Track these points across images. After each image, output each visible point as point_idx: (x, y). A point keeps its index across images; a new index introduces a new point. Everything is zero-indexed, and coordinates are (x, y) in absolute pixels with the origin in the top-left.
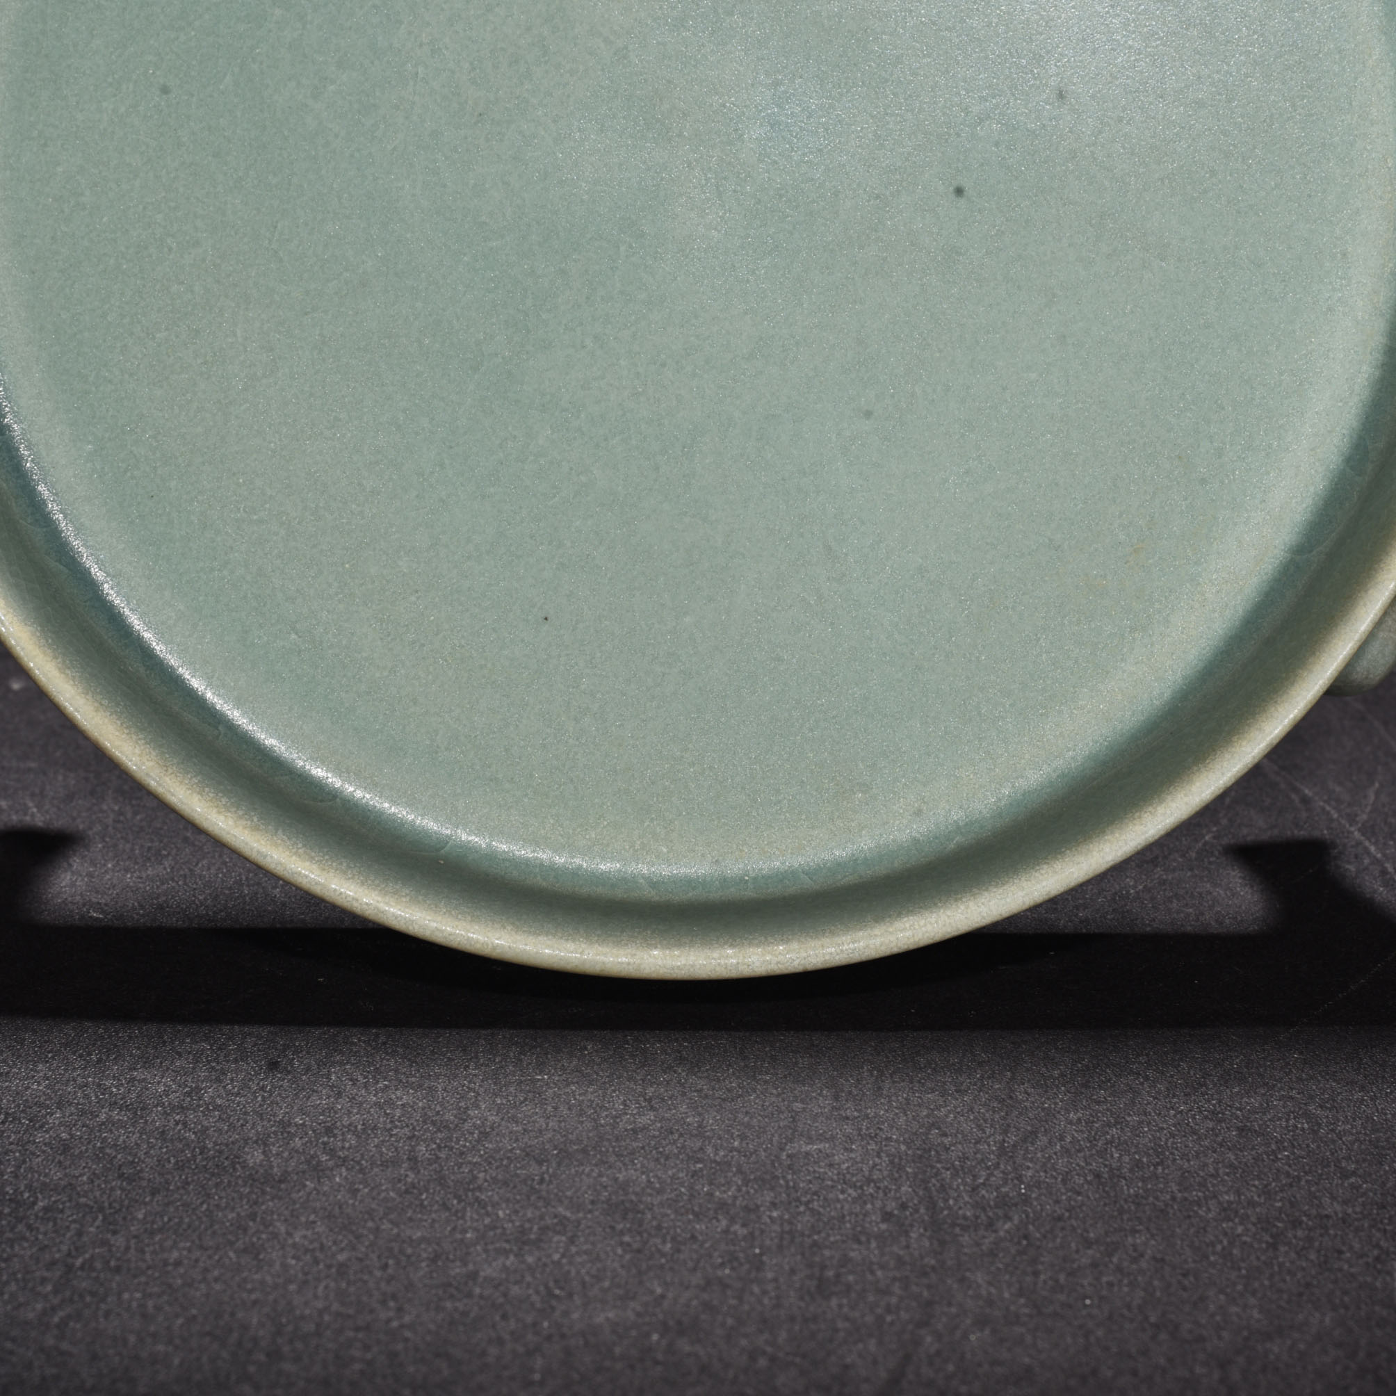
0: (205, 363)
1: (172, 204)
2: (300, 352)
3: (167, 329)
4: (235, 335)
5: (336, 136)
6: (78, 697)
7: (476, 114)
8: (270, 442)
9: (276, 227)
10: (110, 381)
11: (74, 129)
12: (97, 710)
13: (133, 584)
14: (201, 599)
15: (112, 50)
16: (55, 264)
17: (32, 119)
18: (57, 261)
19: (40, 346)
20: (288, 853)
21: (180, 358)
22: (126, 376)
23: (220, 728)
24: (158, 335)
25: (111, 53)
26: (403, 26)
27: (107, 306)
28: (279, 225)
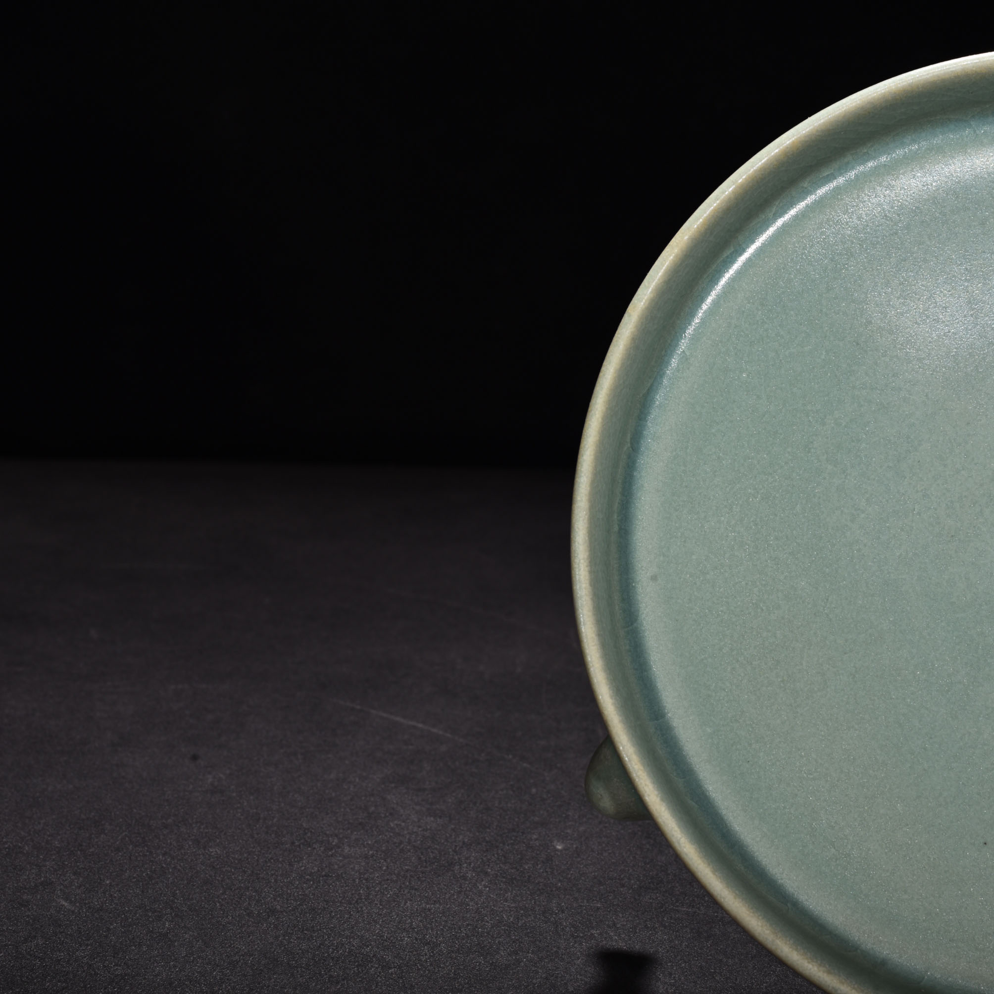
0: (783, 681)
1: (764, 583)
2: (841, 677)
3: (759, 659)
4: (802, 664)
5: (865, 545)
6: (724, 890)
7: (950, 535)
8: (821, 731)
9: (827, 600)
10: (724, 690)
11: (703, 533)
12: (735, 898)
13: (735, 815)
14: (777, 825)
15: (726, 485)
16: (690, 616)
17: (677, 525)
18: (692, 614)
19: (681, 666)
20: (849, 988)
21: (767, 677)
22: (734, 687)
23: (789, 905)
24: (754, 663)
25: (726, 487)
26: (906, 480)
27: (722, 643)
28: (830, 599)
